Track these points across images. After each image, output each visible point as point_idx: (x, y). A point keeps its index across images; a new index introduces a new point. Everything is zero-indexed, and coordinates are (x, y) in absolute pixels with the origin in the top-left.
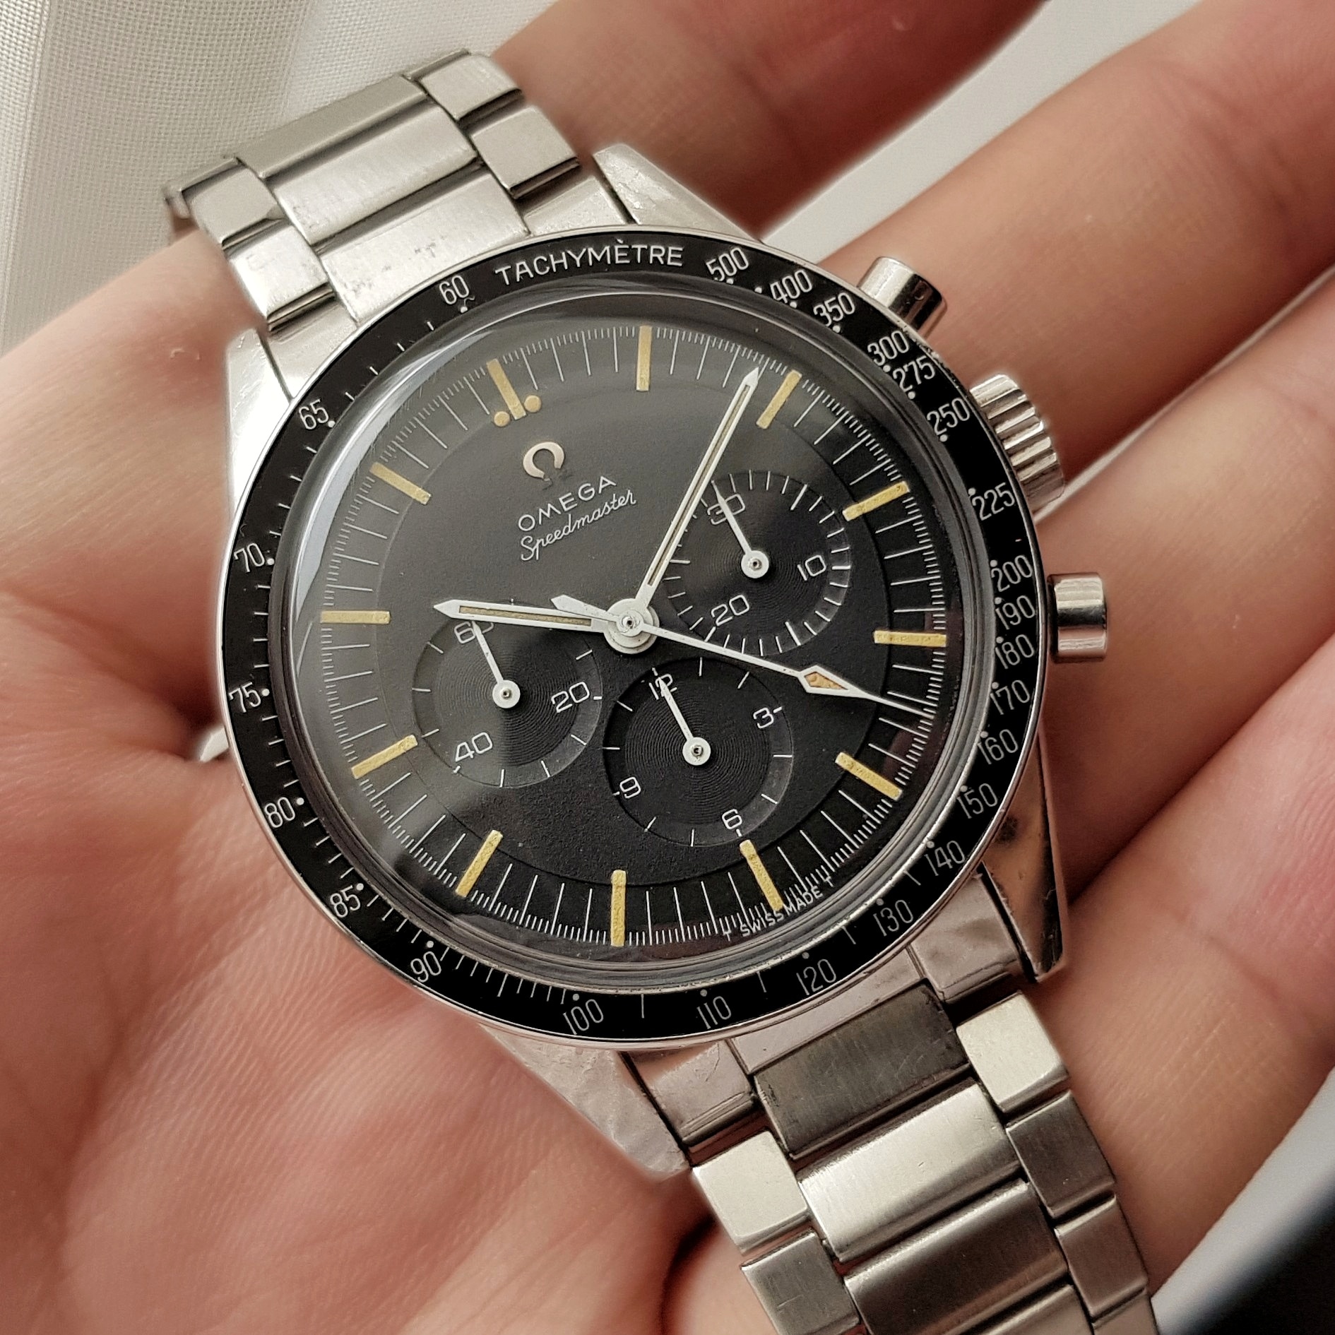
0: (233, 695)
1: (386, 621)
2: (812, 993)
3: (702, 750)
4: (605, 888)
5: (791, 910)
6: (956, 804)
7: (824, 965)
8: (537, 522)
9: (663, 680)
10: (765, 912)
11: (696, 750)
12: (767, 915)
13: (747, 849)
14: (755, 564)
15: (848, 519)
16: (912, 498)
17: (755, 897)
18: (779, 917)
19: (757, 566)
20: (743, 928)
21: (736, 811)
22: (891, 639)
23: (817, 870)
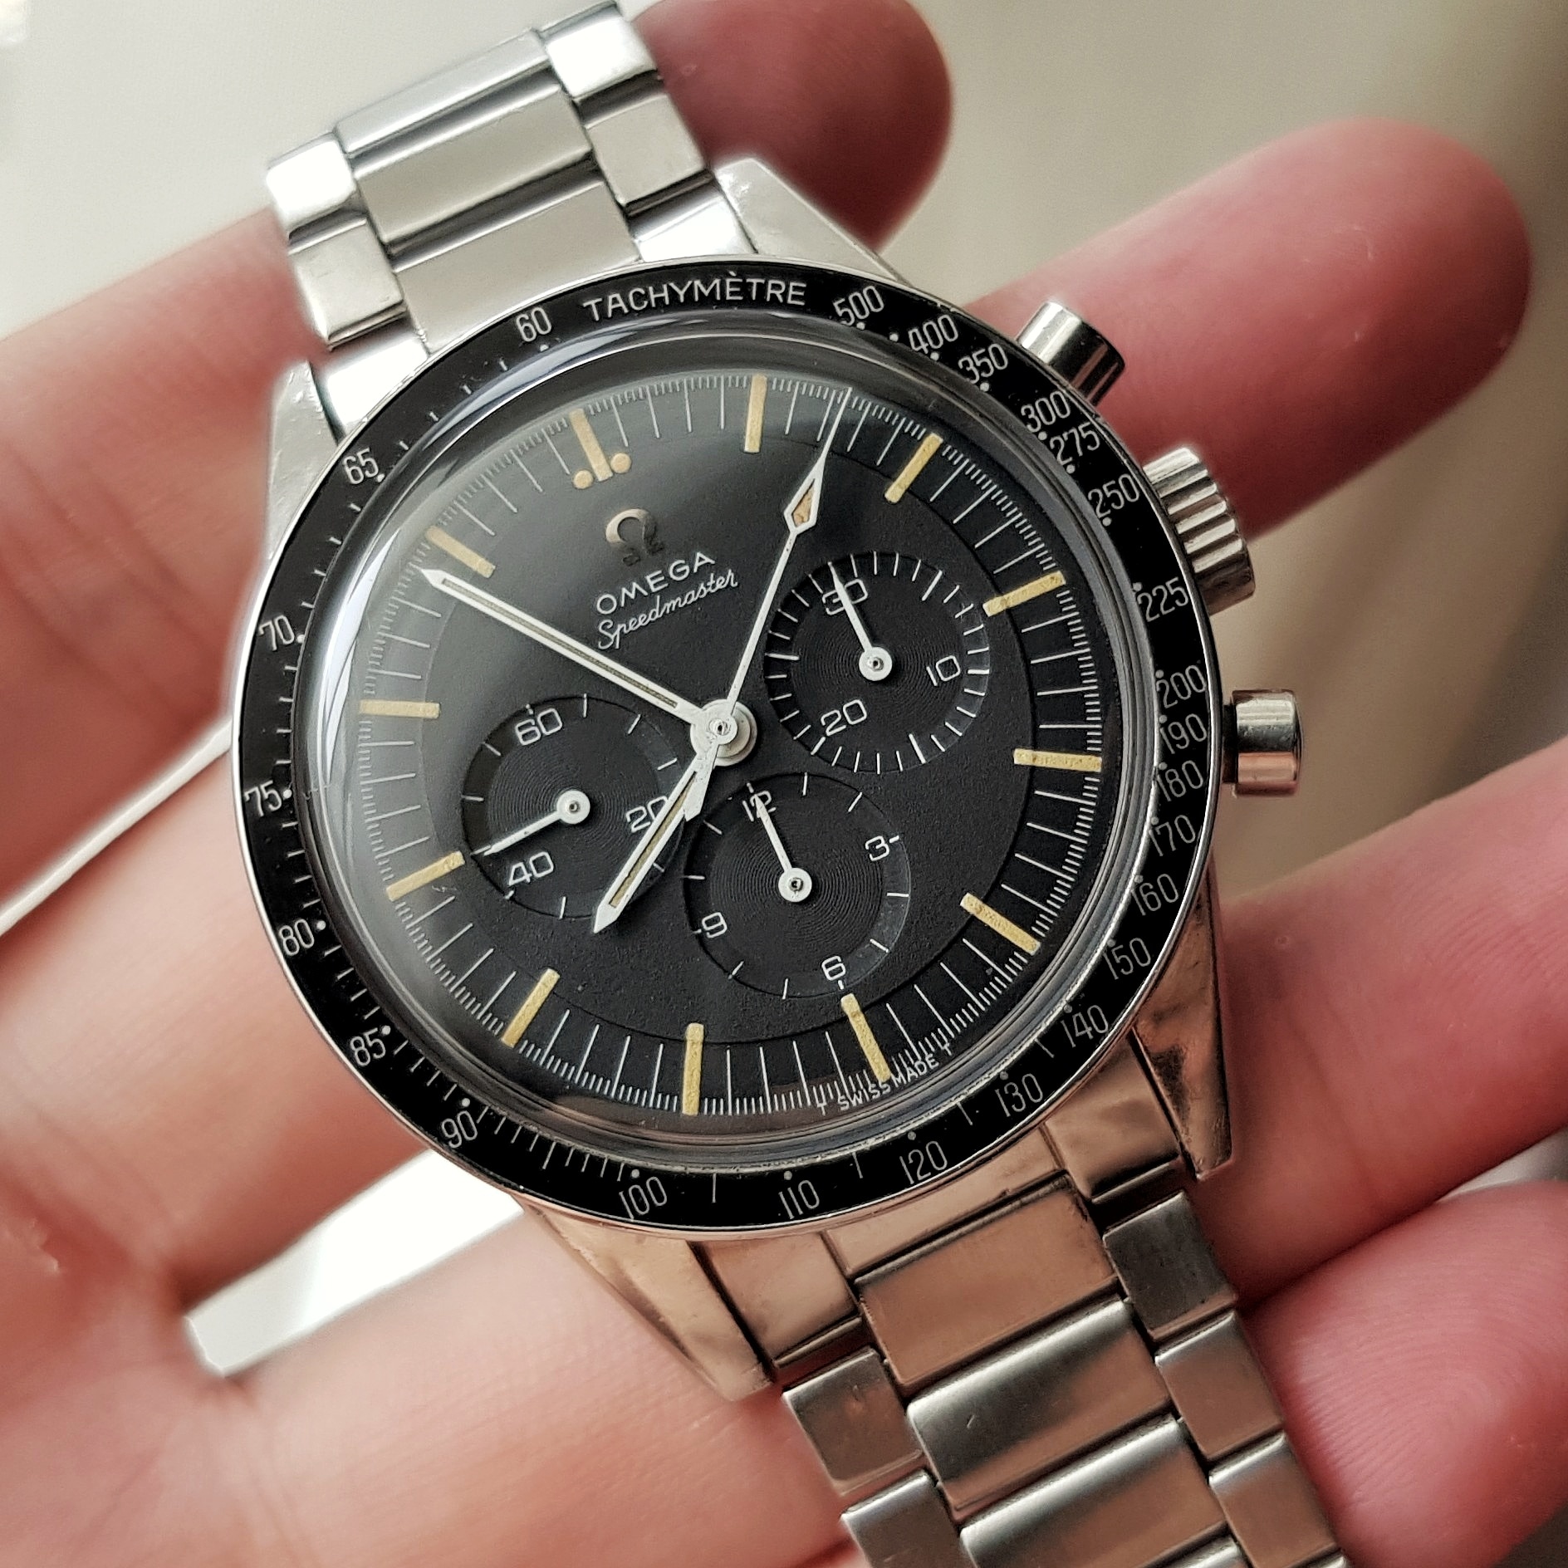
0: (250, 795)
1: (435, 715)
2: (917, 1181)
3: (802, 883)
4: (677, 1044)
5: (899, 1081)
6: (1101, 961)
7: (933, 1148)
8: (619, 603)
9: (760, 797)
10: (869, 1082)
11: (793, 883)
12: (871, 1086)
13: (850, 1004)
14: (875, 663)
15: (989, 614)
16: (1068, 592)
17: (856, 1063)
18: (886, 1088)
19: (878, 666)
20: (842, 1101)
21: (839, 960)
22: (1034, 759)
23: (933, 1035)
